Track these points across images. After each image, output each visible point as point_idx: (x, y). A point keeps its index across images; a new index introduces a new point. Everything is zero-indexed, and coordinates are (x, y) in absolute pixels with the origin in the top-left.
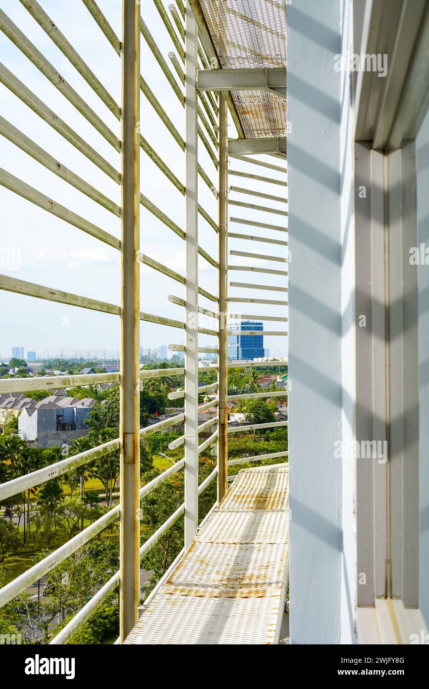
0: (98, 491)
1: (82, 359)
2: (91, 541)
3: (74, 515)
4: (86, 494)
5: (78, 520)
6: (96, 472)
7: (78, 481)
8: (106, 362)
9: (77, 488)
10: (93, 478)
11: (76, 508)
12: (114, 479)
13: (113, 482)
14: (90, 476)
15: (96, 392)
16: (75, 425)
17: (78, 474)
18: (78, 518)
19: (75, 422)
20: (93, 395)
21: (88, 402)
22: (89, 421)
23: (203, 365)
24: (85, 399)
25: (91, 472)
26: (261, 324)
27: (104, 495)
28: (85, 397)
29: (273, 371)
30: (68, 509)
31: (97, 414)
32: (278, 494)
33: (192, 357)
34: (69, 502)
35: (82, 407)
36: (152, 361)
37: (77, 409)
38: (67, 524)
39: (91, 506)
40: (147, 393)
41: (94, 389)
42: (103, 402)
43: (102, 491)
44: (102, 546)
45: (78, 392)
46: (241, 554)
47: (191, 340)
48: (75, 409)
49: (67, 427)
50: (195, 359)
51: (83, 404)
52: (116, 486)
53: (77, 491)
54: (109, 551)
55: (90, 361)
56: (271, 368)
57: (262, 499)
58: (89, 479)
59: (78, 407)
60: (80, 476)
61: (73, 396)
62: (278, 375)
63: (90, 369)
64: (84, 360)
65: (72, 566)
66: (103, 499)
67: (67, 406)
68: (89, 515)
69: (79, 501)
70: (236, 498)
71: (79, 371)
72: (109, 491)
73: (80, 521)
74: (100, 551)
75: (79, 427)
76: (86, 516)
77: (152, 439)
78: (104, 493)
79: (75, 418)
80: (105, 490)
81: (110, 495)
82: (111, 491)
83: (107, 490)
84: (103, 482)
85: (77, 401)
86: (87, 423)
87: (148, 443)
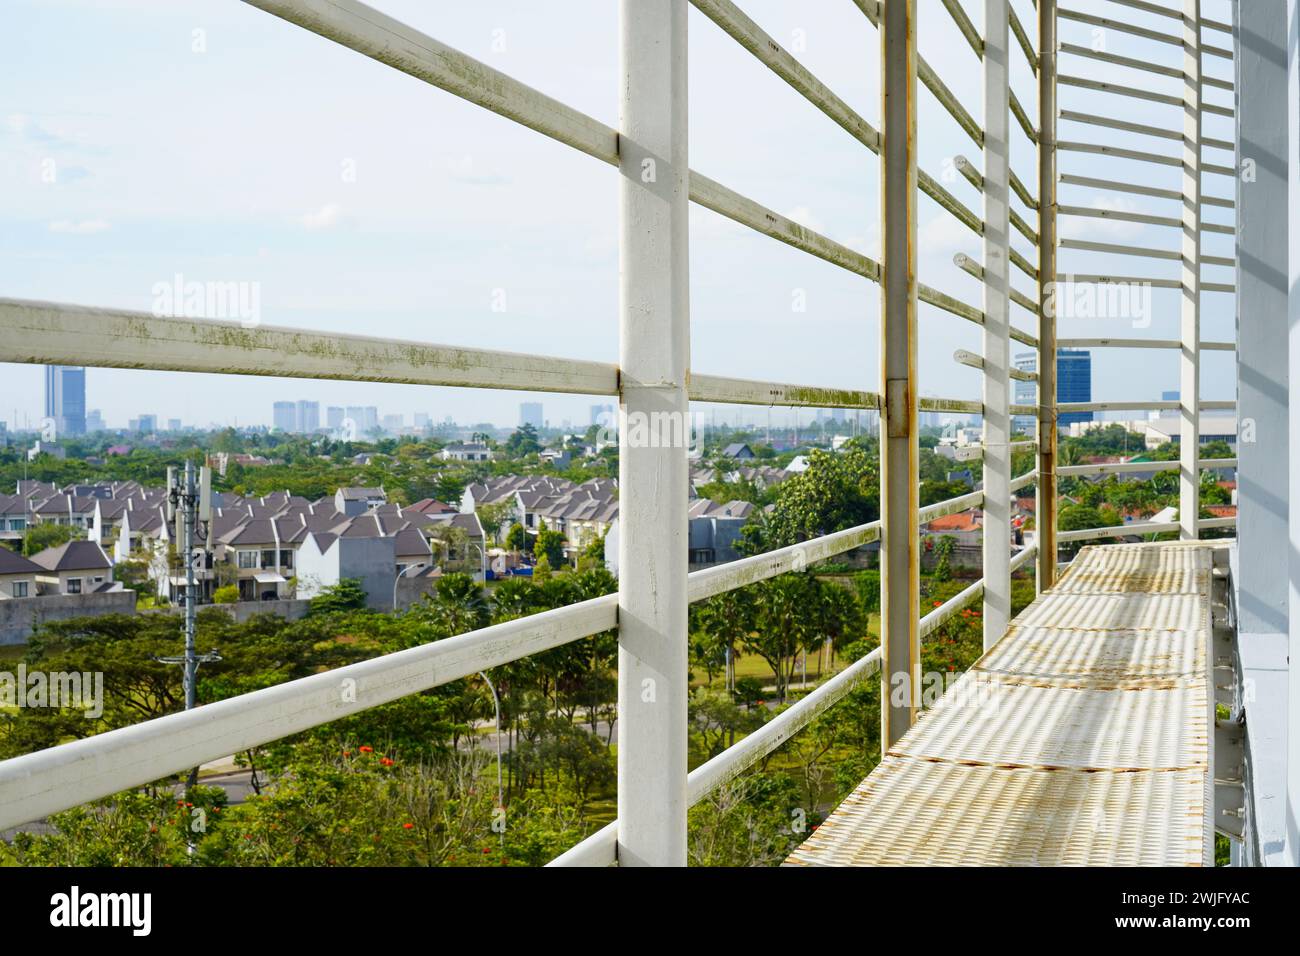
0: (761, 680)
1: (725, 427)
2: (748, 772)
3: (716, 724)
4: (739, 685)
5: (723, 735)
6: (757, 641)
7: (722, 661)
8: (773, 432)
9: (721, 674)
10: (753, 653)
11: (719, 711)
12: (792, 658)
13: (791, 664)
14: (746, 649)
15: (754, 490)
16: (714, 553)
17: (721, 645)
18: (723, 728)
19: (714, 547)
20: (748, 495)
21: (737, 508)
22: (741, 543)
23: (966, 437)
24: (734, 502)
25: (749, 640)
26: (1087, 353)
27: (772, 689)
28: (732, 499)
29: (1111, 449)
30: (704, 712)
31: (756, 533)
32: (1168, 576)
33: (997, 287)
34: (705, 698)
35: (728, 518)
36: (864, 430)
37: (718, 521)
38: (702, 743)
39: (749, 707)
40: (856, 491)
41: (750, 484)
42: (769, 509)
43: (769, 681)
44: (770, 781)
45: (718, 490)
46: (1112, 642)
47: (996, 255)
48: (714, 522)
49: (698, 557)
50: (1003, 292)
51: (729, 513)
52: (796, 671)
53: (721, 679)
54: (783, 792)
55: (741, 431)
56: (1108, 442)
57: (1137, 581)
58: (745, 656)
59: (719, 517)
60: (724, 651)
61: (708, 498)
62: (1123, 455)
63: (741, 446)
64: (730, 429)
65: (714, 817)
66: (772, 697)
67: (699, 516)
68: (745, 725)
69: (724, 697)
70: (1082, 579)
71: (719, 450)
72: (782, 680)
73: (727, 735)
74: (766, 792)
75: (722, 556)
76: (739, 727)
77: (865, 581)
78: (774, 684)
79: (714, 540)
80: (774, 679)
81: (784, 688)
82: (787, 680)
83: (779, 680)
84: (771, 663)
85: (716, 507)
86: (739, 548)
87: (858, 589)
